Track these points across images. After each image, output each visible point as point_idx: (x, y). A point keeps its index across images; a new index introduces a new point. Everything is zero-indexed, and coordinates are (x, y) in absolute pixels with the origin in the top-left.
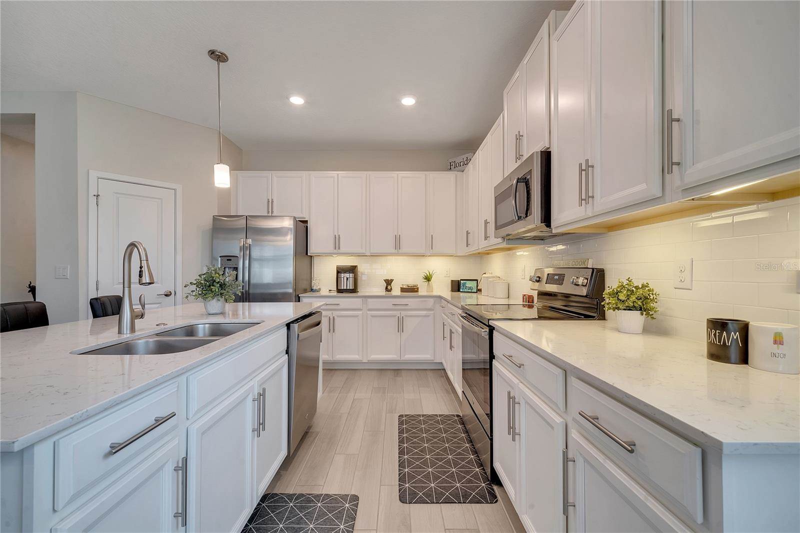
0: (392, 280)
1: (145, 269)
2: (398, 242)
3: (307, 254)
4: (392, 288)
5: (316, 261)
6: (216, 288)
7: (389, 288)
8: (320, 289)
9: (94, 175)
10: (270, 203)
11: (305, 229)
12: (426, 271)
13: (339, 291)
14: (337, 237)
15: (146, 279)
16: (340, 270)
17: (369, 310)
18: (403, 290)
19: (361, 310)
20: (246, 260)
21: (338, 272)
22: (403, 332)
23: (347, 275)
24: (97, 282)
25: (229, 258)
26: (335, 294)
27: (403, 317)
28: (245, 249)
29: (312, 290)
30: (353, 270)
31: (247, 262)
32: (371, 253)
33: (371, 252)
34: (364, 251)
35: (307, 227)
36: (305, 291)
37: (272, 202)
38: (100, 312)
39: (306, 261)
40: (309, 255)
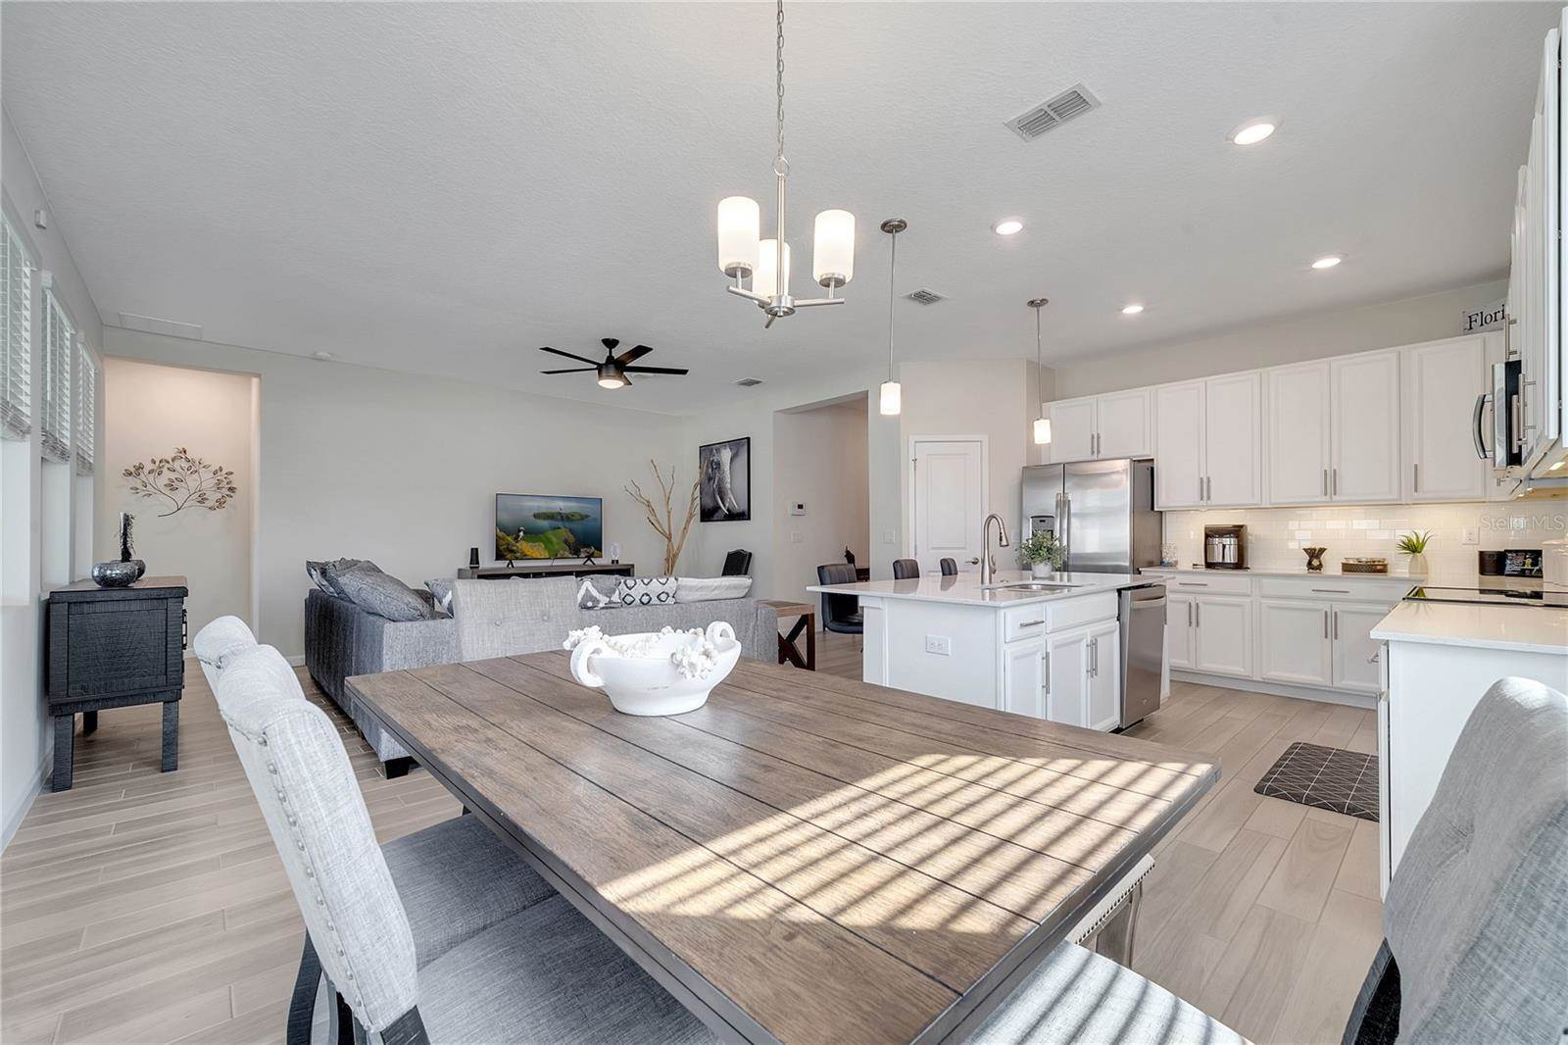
0: (1322, 550)
1: (1003, 535)
2: (1331, 482)
3: (1152, 508)
4: (1323, 563)
5: (1168, 519)
6: (1044, 552)
7: (1315, 563)
8: (1176, 562)
9: (912, 439)
10: (1095, 440)
11: (1149, 472)
12: (1403, 533)
13: (1209, 565)
14: (1205, 480)
15: (1004, 543)
16: (1210, 534)
17: (1263, 597)
18: (1348, 568)
19: (1248, 596)
20: (1064, 518)
21: (1207, 536)
22: (1336, 638)
23: (1227, 541)
24: (916, 546)
25: (1041, 519)
26: (1203, 569)
27: (1336, 613)
28: (1063, 504)
29: (1162, 563)
30: (1237, 532)
31: (1066, 521)
32: (1271, 504)
33: (1273, 501)
34: (1256, 500)
35: (1152, 469)
36: (1150, 564)
37: (1098, 437)
38: (947, 572)
39: (1153, 519)
40: (1156, 509)
